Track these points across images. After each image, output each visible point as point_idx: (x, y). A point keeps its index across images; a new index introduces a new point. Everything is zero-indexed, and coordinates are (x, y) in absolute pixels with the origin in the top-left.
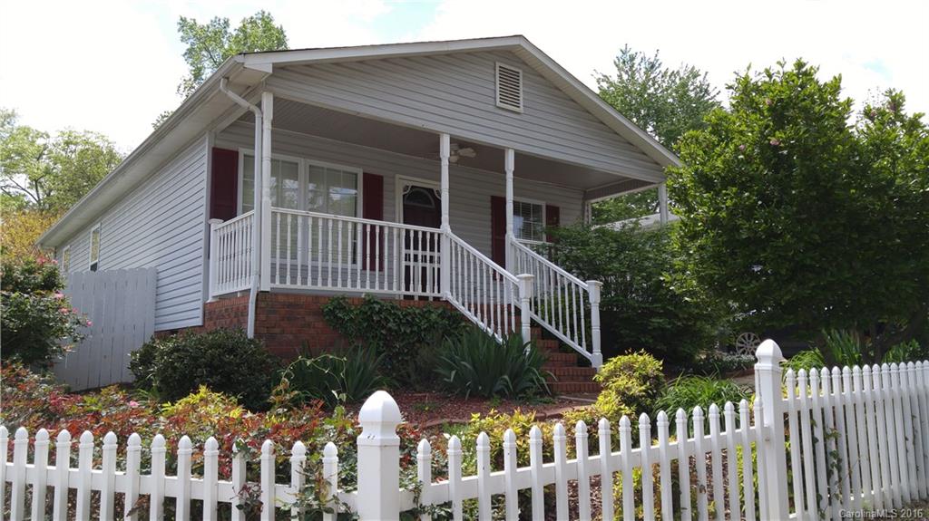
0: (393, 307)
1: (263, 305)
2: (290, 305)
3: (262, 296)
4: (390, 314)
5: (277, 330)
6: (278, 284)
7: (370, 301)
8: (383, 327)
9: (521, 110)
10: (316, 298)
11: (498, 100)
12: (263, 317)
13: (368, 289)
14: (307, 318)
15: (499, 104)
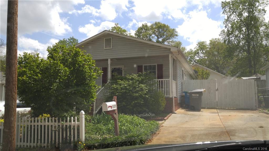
9: (111, 48)
15: (105, 48)
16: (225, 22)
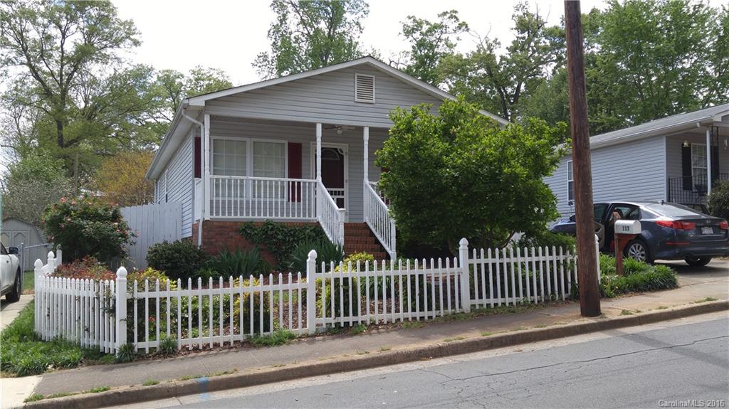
0: (282, 227)
1: (205, 227)
2: (221, 227)
3: (205, 222)
4: (280, 231)
5: (214, 240)
6: (214, 216)
7: (268, 223)
8: (275, 238)
9: (374, 101)
10: (236, 223)
11: (356, 97)
12: (205, 234)
13: (268, 217)
14: (231, 234)
15: (356, 100)
16: (271, 33)
